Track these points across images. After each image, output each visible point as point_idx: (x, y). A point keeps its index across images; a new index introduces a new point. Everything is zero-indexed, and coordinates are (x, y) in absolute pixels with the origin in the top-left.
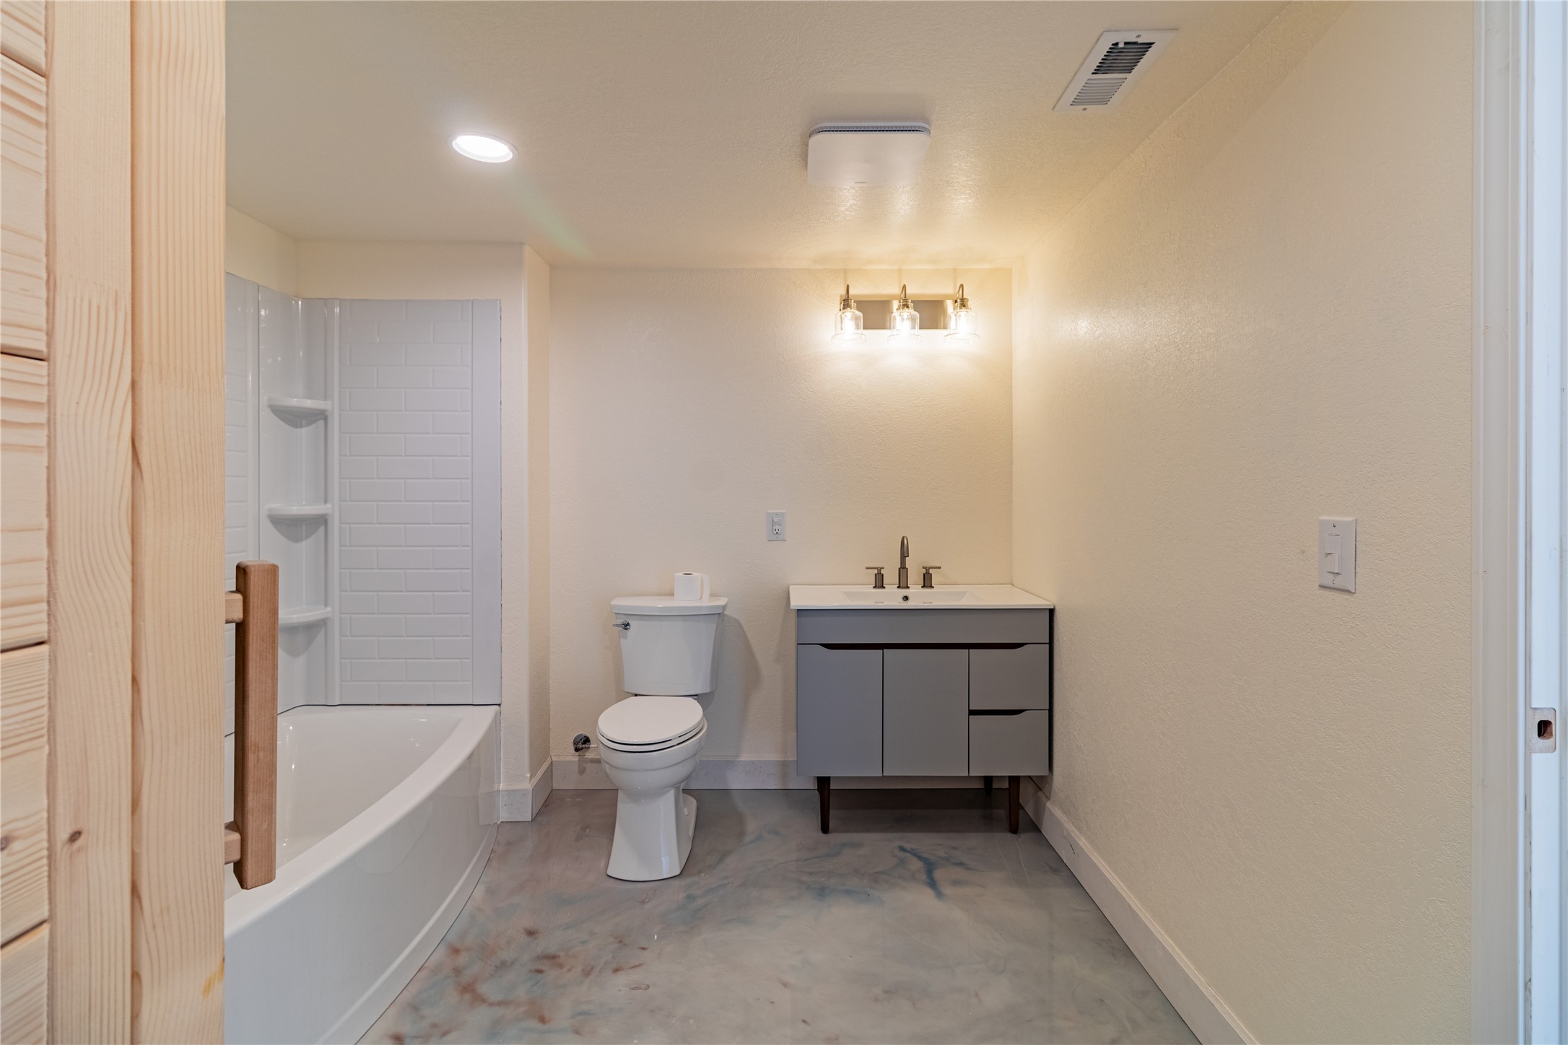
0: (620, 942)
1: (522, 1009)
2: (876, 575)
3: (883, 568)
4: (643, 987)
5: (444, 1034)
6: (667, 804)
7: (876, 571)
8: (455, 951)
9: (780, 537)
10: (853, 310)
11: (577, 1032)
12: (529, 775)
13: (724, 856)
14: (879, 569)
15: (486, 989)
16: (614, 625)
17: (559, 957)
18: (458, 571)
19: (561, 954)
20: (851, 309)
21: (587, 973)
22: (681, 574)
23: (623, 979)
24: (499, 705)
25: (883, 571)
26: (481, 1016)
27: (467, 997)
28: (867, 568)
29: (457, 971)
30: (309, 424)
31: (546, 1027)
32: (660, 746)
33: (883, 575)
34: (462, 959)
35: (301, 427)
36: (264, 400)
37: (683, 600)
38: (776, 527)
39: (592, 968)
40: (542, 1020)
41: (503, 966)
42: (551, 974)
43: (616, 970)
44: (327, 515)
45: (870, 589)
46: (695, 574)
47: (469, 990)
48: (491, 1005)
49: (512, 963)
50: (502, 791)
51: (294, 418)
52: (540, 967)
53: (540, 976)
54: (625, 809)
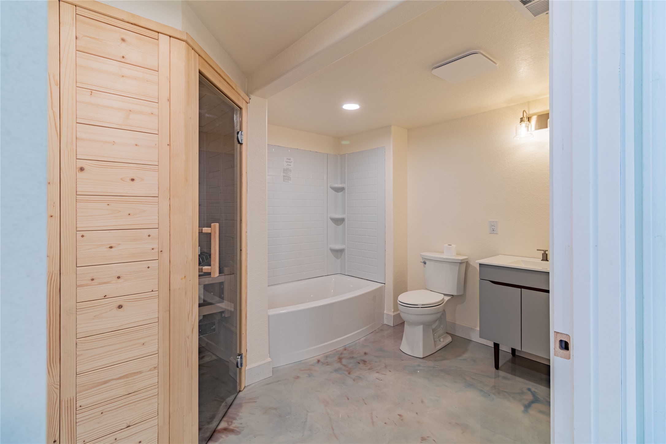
0: (386, 366)
1: (347, 369)
2: (543, 254)
3: (547, 251)
4: (380, 380)
5: (327, 365)
6: (420, 329)
7: (543, 252)
8: (345, 349)
9: (495, 232)
10: (525, 122)
11: (354, 380)
12: (393, 310)
13: (445, 359)
14: (545, 251)
15: (344, 361)
16: (421, 262)
17: (367, 362)
18: (374, 237)
19: (368, 362)
20: (524, 122)
21: (369, 369)
22: (447, 245)
23: (377, 375)
24: (385, 284)
25: (547, 252)
26: (338, 365)
27: (339, 360)
28: (537, 250)
29: (342, 354)
30: (341, 192)
31: (349, 375)
32: (415, 306)
33: (547, 254)
34: (345, 352)
35: (339, 192)
36: (329, 186)
37: (445, 256)
38: (493, 227)
39: (372, 369)
40: (349, 373)
41: (352, 358)
42: (361, 365)
43: (377, 372)
44: (344, 218)
45: (539, 260)
46: (453, 245)
47: (340, 359)
48: (342, 364)
49: (355, 358)
50: (385, 313)
51: (337, 190)
52: (360, 362)
53: (358, 364)
54: (406, 327)
